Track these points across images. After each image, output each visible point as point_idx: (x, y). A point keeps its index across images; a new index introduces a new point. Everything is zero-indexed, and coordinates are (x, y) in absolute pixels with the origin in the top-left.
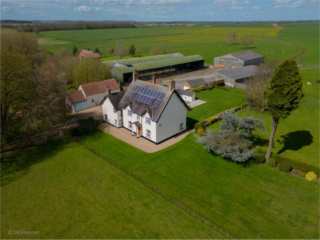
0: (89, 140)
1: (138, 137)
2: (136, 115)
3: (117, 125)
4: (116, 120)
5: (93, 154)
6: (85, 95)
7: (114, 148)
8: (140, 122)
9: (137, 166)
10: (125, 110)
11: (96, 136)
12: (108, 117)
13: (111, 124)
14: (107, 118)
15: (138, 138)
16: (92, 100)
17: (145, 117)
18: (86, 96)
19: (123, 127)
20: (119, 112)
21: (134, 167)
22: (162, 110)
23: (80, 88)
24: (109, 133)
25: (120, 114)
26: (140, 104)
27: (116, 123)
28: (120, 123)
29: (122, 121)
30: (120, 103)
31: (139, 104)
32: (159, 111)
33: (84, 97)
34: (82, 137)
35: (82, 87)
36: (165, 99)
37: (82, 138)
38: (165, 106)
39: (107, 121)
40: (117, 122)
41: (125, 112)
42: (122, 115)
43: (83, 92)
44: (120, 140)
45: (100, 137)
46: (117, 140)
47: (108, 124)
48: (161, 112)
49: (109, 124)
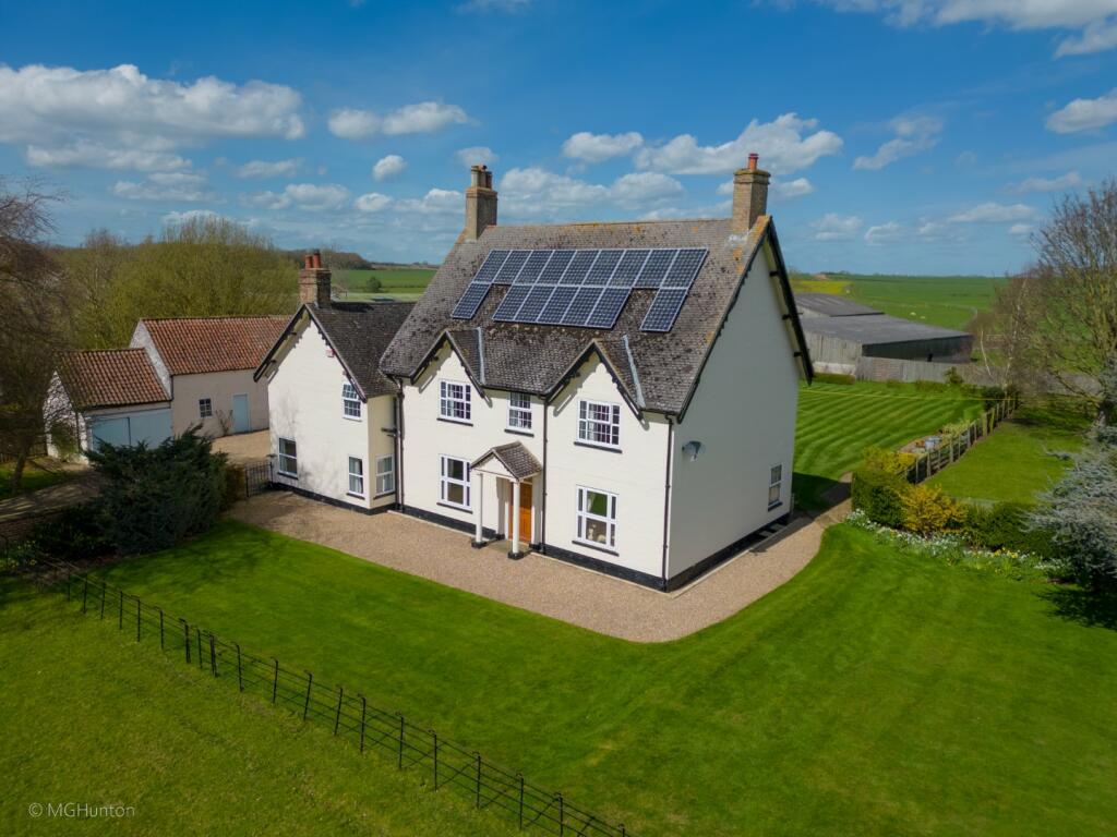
0: (164, 579)
1: (515, 550)
2: (503, 405)
3: (366, 494)
4: (356, 463)
5: (193, 669)
6: (162, 373)
7: (361, 620)
8: (533, 447)
9: (609, 746)
10: (421, 391)
11: (221, 555)
12: (304, 457)
13: (319, 498)
14: (291, 465)
15: (520, 555)
16: (202, 402)
17: (572, 409)
18: (172, 377)
19: (397, 506)
20: (382, 403)
21: (593, 761)
22: (710, 340)
23: (141, 338)
24: (312, 541)
25: (388, 424)
26: (531, 335)
27: (356, 482)
28: (379, 479)
29: (392, 466)
30: (388, 351)
31: (522, 339)
32: (681, 349)
33: (158, 381)
34: (113, 566)
35: (152, 331)
36: (708, 277)
37: (117, 572)
38: (722, 313)
39: (296, 484)
40: (366, 476)
41: (421, 404)
42: (395, 431)
43: (154, 357)
44: (392, 569)
45: (252, 561)
46: (374, 571)
47: (297, 498)
48: (704, 349)
49: (309, 495)
